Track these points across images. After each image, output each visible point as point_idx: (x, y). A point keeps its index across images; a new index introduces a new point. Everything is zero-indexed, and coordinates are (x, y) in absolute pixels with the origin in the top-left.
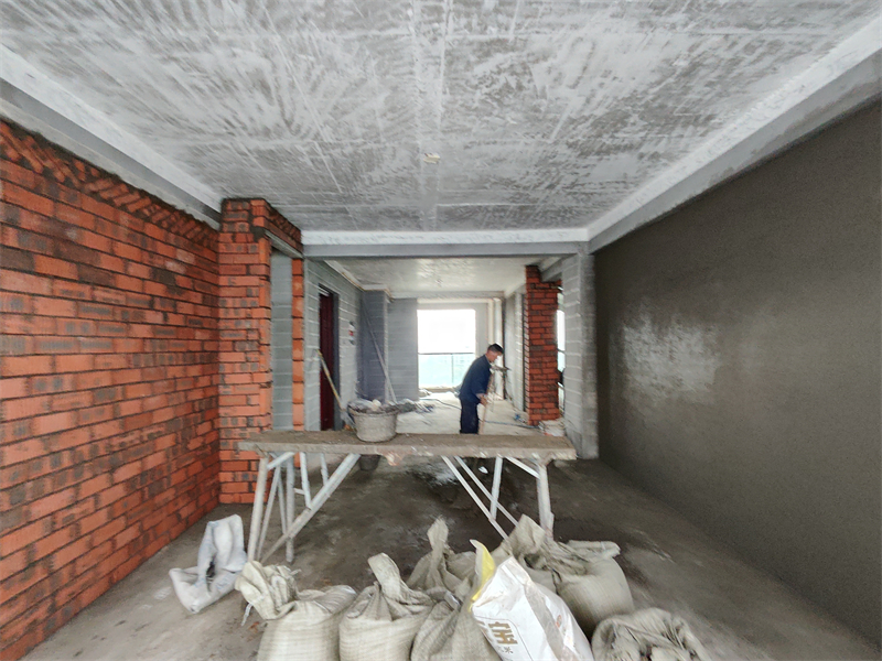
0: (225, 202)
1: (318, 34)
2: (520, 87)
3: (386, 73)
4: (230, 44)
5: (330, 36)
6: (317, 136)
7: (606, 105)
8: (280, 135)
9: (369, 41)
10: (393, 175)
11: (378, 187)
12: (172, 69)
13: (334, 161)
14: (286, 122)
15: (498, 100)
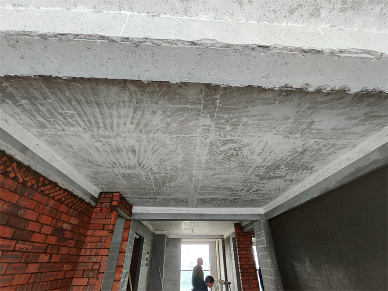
0: (101, 194)
2: (237, 155)
3: (185, 148)
5: (165, 136)
6: (151, 169)
7: (271, 162)
8: (135, 168)
10: (180, 185)
11: (172, 189)
12: (98, 144)
13: (155, 179)
14: (139, 164)
15: (228, 159)
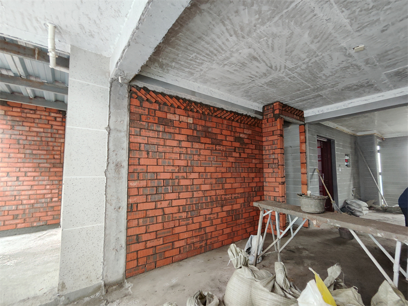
0: (264, 107)
1: (263, 28)
3: (301, 23)
4: (237, 50)
5: (267, 26)
6: (285, 67)
8: (270, 74)
9: (285, 16)
10: (337, 68)
12: (227, 68)
13: (300, 74)
14: (270, 67)
